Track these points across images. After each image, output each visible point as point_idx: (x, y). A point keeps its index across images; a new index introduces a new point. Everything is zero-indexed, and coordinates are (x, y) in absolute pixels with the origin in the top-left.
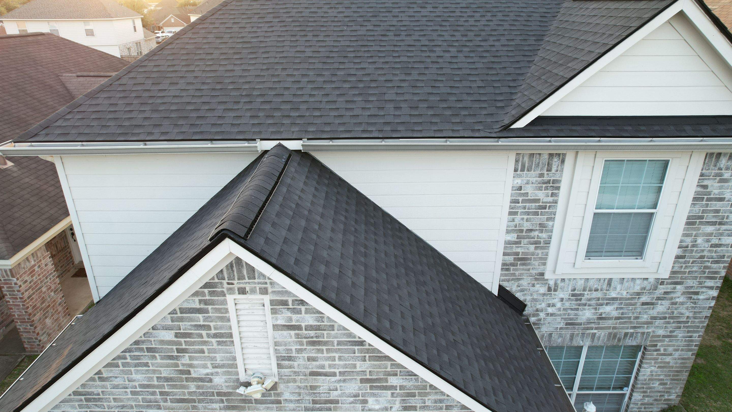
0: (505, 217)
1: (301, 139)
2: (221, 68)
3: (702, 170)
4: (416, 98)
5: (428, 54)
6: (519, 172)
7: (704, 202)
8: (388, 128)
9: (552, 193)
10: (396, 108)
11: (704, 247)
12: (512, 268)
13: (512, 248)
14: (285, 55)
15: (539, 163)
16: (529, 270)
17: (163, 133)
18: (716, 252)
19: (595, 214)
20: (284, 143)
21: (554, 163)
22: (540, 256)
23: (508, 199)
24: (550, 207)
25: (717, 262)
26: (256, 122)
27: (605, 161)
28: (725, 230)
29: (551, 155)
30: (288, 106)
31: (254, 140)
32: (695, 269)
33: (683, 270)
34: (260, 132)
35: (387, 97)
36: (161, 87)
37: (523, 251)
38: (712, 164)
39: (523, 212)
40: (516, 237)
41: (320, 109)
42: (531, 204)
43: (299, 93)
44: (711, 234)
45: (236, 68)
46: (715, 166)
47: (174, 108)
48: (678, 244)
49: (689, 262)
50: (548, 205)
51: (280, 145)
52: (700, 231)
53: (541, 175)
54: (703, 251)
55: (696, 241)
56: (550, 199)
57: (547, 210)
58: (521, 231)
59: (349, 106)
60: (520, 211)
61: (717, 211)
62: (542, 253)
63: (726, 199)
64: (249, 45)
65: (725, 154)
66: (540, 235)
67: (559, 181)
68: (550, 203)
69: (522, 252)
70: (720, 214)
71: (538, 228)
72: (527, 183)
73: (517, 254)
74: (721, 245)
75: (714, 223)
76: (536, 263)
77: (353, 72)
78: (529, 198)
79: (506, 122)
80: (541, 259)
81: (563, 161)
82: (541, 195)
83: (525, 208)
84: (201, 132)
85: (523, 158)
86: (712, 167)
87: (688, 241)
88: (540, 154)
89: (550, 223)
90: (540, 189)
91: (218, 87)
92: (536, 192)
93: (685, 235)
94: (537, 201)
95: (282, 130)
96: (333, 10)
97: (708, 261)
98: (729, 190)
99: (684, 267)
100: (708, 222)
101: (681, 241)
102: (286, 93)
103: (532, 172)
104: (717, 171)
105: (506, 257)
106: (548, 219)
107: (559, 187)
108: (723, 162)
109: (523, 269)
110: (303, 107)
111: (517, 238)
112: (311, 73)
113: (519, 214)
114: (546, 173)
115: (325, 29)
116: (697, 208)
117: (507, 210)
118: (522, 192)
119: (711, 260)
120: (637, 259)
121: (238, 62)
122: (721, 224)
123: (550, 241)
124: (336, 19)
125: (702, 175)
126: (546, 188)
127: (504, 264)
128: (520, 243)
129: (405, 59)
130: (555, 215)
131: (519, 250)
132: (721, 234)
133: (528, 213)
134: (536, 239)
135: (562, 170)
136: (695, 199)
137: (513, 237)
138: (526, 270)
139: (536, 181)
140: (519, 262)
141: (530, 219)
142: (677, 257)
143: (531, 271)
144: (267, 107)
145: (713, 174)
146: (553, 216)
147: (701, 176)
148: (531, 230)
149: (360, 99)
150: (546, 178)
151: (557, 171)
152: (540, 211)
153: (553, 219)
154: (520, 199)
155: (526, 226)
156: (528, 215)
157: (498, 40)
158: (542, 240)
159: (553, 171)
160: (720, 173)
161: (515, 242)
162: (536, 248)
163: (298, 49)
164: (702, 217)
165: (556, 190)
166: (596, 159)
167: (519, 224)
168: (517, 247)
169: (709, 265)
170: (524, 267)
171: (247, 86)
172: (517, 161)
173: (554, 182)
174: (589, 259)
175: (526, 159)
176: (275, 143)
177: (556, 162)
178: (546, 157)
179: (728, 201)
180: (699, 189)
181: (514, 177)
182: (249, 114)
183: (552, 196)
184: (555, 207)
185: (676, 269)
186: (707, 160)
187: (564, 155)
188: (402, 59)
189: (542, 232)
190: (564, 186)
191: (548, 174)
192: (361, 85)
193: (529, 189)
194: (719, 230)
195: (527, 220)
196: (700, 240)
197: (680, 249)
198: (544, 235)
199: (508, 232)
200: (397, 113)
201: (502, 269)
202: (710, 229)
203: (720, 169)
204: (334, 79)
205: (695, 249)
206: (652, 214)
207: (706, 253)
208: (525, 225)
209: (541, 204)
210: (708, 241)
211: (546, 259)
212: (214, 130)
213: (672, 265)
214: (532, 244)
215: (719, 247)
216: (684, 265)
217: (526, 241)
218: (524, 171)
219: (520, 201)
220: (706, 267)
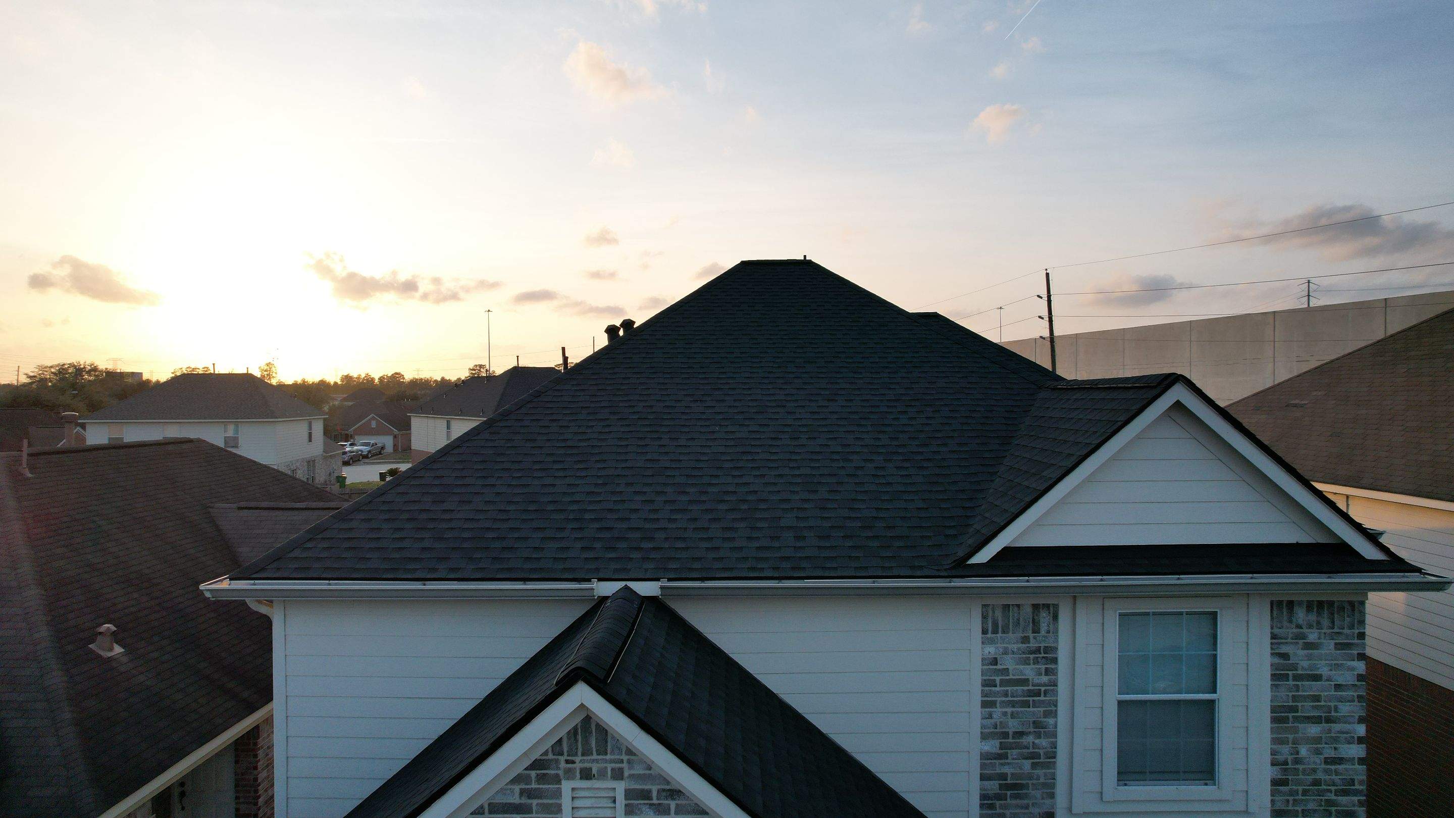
0: (977, 710)
1: (658, 580)
2: (536, 482)
3: (1272, 628)
4: (827, 524)
5: (841, 464)
6: (989, 635)
7: (1291, 683)
8: (785, 565)
9: (1046, 669)
10: (797, 538)
11: (1315, 763)
12: (998, 803)
13: (994, 765)
14: (628, 464)
15: (1018, 619)
16: (1027, 807)
17: (452, 570)
18: (1337, 773)
19: (1120, 703)
20: (634, 585)
21: (1042, 620)
22: (1042, 780)
23: (977, 679)
24: (1046, 692)
25: (1345, 793)
26: (591, 555)
27: (1120, 615)
28: (1338, 732)
29: (1036, 607)
30: (638, 535)
31: (589, 580)
32: (1311, 806)
33: (1290, 808)
34: (597, 570)
35: (783, 523)
36: (446, 506)
37: (1012, 771)
38: (1285, 618)
39: (1003, 702)
40: (998, 745)
41: (684, 539)
42: (1015, 688)
43: (652, 516)
44: (1318, 740)
45: (558, 482)
46: (1290, 621)
47: (466, 535)
48: (1268, 758)
49: (1297, 792)
50: (1043, 689)
51: (626, 587)
52: (1300, 735)
53: (1025, 640)
54: (1314, 771)
55: (1298, 753)
56: (1045, 679)
57: (1042, 698)
58: (1005, 735)
59: (728, 535)
60: (999, 699)
61: (1317, 698)
62: (1045, 775)
63: (1324, 678)
64: (575, 451)
65: (1300, 603)
66: (1037, 741)
67: (1055, 649)
68: (1045, 685)
69: (1012, 774)
70: (1322, 703)
71: (1032, 730)
72: (1005, 652)
73: (1003, 776)
74: (1341, 759)
75: (1317, 720)
76: (1038, 794)
77: (731, 489)
78: (1011, 677)
79: (961, 553)
80: (1045, 785)
81: (1055, 617)
82: (1029, 671)
83: (1006, 695)
84: (510, 570)
85: (994, 612)
86: (1285, 624)
87: (1285, 750)
88: (1018, 606)
89: (1051, 721)
90: (1026, 662)
91: (532, 507)
92: (1022, 667)
93: (1275, 741)
94: (1025, 682)
95: (629, 567)
96: (698, 404)
97: (1330, 791)
98: (1323, 662)
99: (1291, 802)
100: (1308, 718)
101: (1274, 753)
102: (633, 516)
103: (1010, 635)
104: (1295, 630)
105: (986, 783)
106: (1047, 714)
107: (1056, 658)
108: (1301, 615)
109: (1017, 806)
110: (661, 535)
111: (1001, 748)
112: (669, 489)
113: (998, 705)
114: (1031, 636)
115: (687, 430)
116: (1283, 693)
117: (978, 699)
118: (999, 667)
119: (1333, 788)
120: (1206, 784)
121: (561, 474)
122: (1329, 720)
123: (1055, 753)
124: (704, 417)
125: (1274, 637)
126: (1036, 661)
127: (983, 797)
128: (1005, 756)
129: (807, 471)
130: (1056, 706)
131: (1006, 770)
132: (1336, 740)
133: (1013, 704)
134: (1031, 750)
135: (1056, 631)
136: (1274, 677)
137: (992, 746)
138: (1022, 808)
139: (1019, 649)
140: (1009, 793)
141: (1018, 713)
142: (1275, 783)
143: (1031, 809)
144: (607, 535)
145: (1290, 636)
146: (1053, 708)
147: (1272, 638)
148: (1021, 734)
149: (743, 525)
150: (1033, 644)
151: (1048, 632)
152: (1031, 699)
153: (1054, 714)
154: (998, 679)
155: (1013, 725)
156: (1013, 707)
157: (945, 445)
158: (1042, 752)
159: (1043, 632)
160: (1301, 633)
161: (998, 754)
162: (1034, 766)
163: (649, 457)
164: (1294, 709)
165: (1050, 663)
166: (1106, 612)
167: (1001, 722)
168: (1002, 764)
169: (1333, 797)
170: (1018, 802)
171: (575, 507)
172: (984, 617)
173: (1047, 650)
174: (1126, 785)
175: (999, 614)
176: (619, 585)
177: (1044, 618)
178: (1029, 610)
179: (1328, 680)
180: (1277, 660)
181: (983, 643)
182: (579, 545)
183: (1046, 674)
184: (1055, 693)
185: (1279, 806)
186: (1275, 613)
187: (1056, 606)
188: (803, 471)
189: (1040, 737)
190: (1063, 655)
191: (1035, 638)
192: (744, 507)
193: (1008, 663)
194: (1330, 731)
195: (1013, 716)
196: (1304, 751)
197: (1275, 768)
198: (1043, 742)
199: (984, 737)
200: (798, 544)
201: (982, 806)
202: (1314, 730)
203: (1299, 626)
204: (704, 498)
205: (1301, 767)
206: (1212, 702)
207: (1321, 775)
208: (1010, 723)
209: (1031, 688)
210: (1318, 752)
211: (1053, 786)
212: (528, 566)
213: (1269, 798)
214: (1026, 759)
215: (1340, 764)
216: (1291, 798)
217: (1015, 752)
218: (997, 633)
219: (998, 682)
220: (1330, 803)
